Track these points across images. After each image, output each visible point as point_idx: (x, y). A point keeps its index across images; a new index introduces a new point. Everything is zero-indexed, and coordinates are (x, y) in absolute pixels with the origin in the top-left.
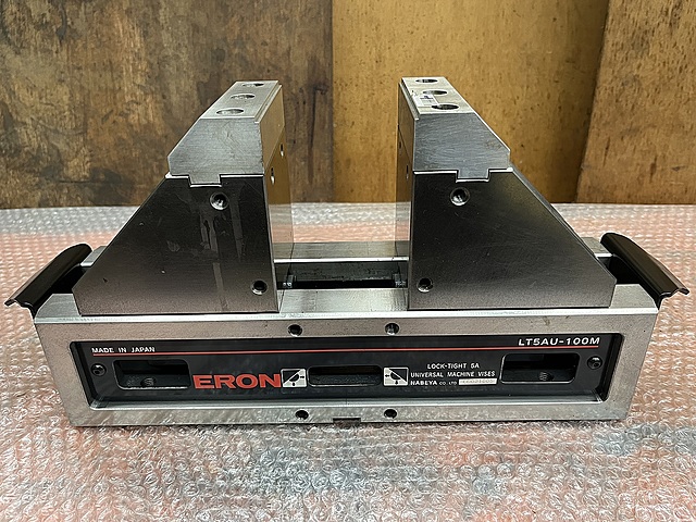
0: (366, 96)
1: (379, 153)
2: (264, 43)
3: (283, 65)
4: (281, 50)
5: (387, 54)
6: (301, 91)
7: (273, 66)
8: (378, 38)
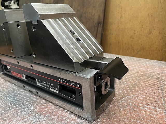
0: (117, 27)
1: (119, 42)
2: (90, 13)
3: (93, 18)
4: (93, 14)
5: (123, 15)
6: (96, 24)
7: (91, 18)
8: (122, 11)
